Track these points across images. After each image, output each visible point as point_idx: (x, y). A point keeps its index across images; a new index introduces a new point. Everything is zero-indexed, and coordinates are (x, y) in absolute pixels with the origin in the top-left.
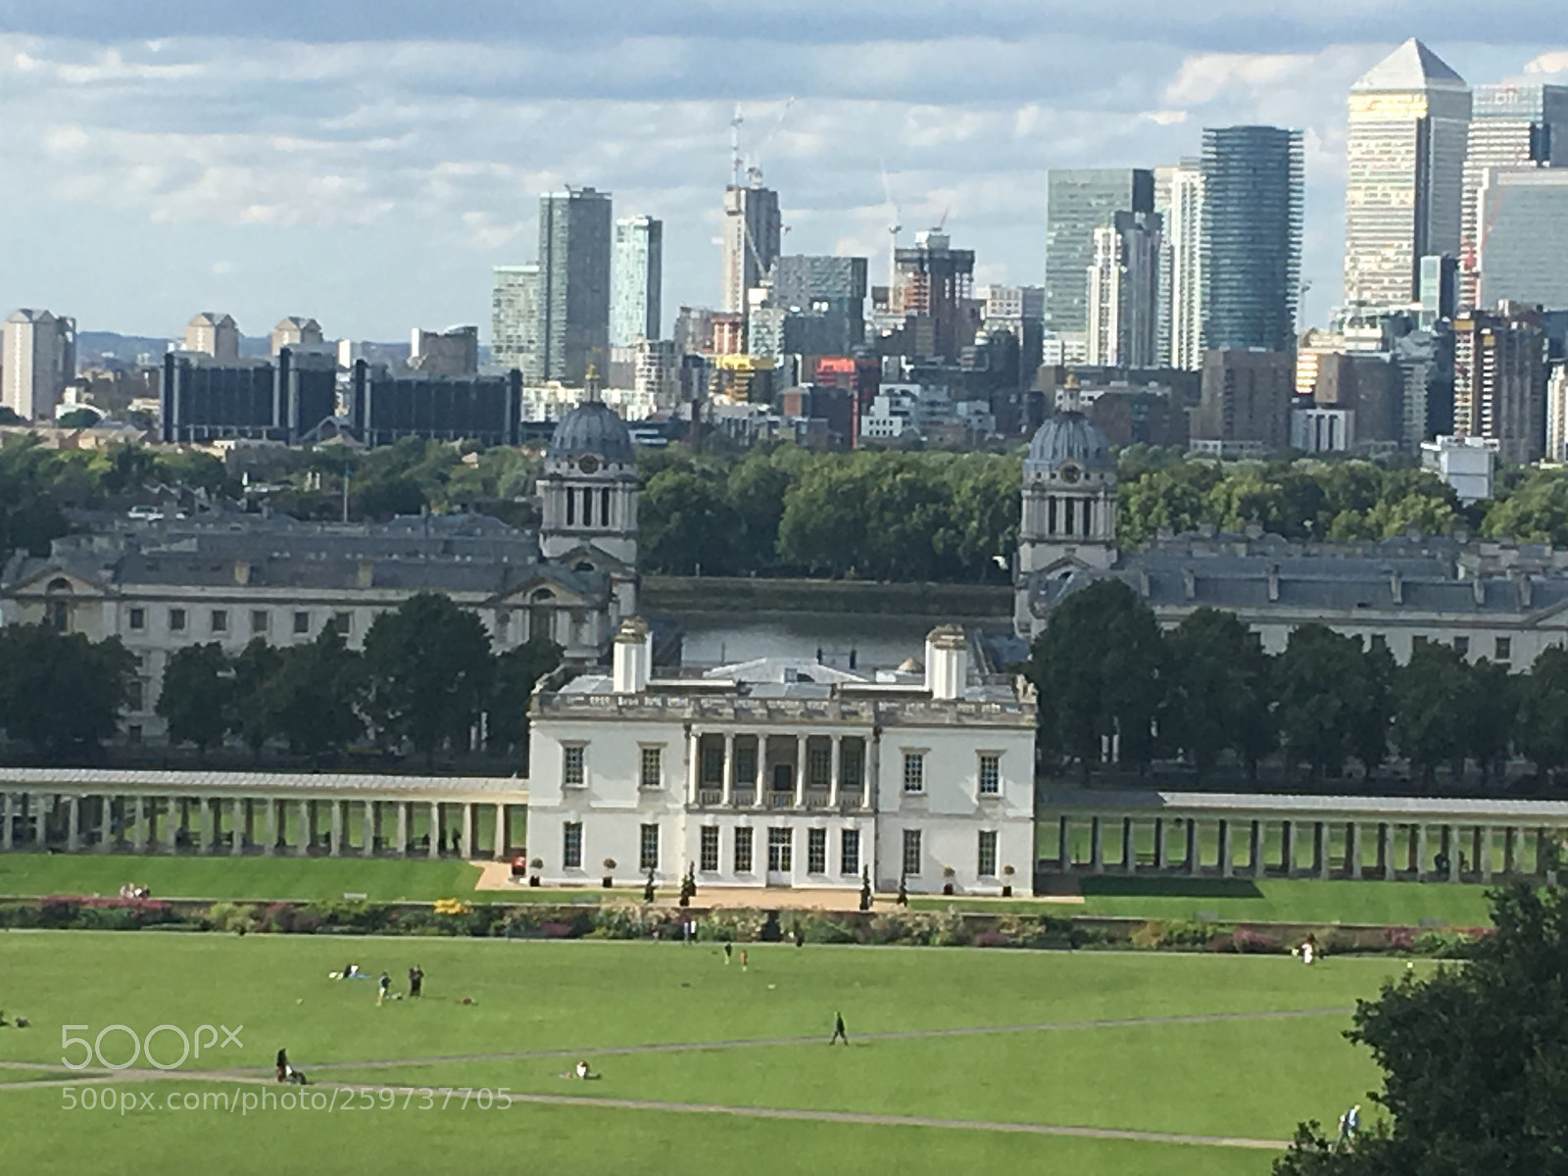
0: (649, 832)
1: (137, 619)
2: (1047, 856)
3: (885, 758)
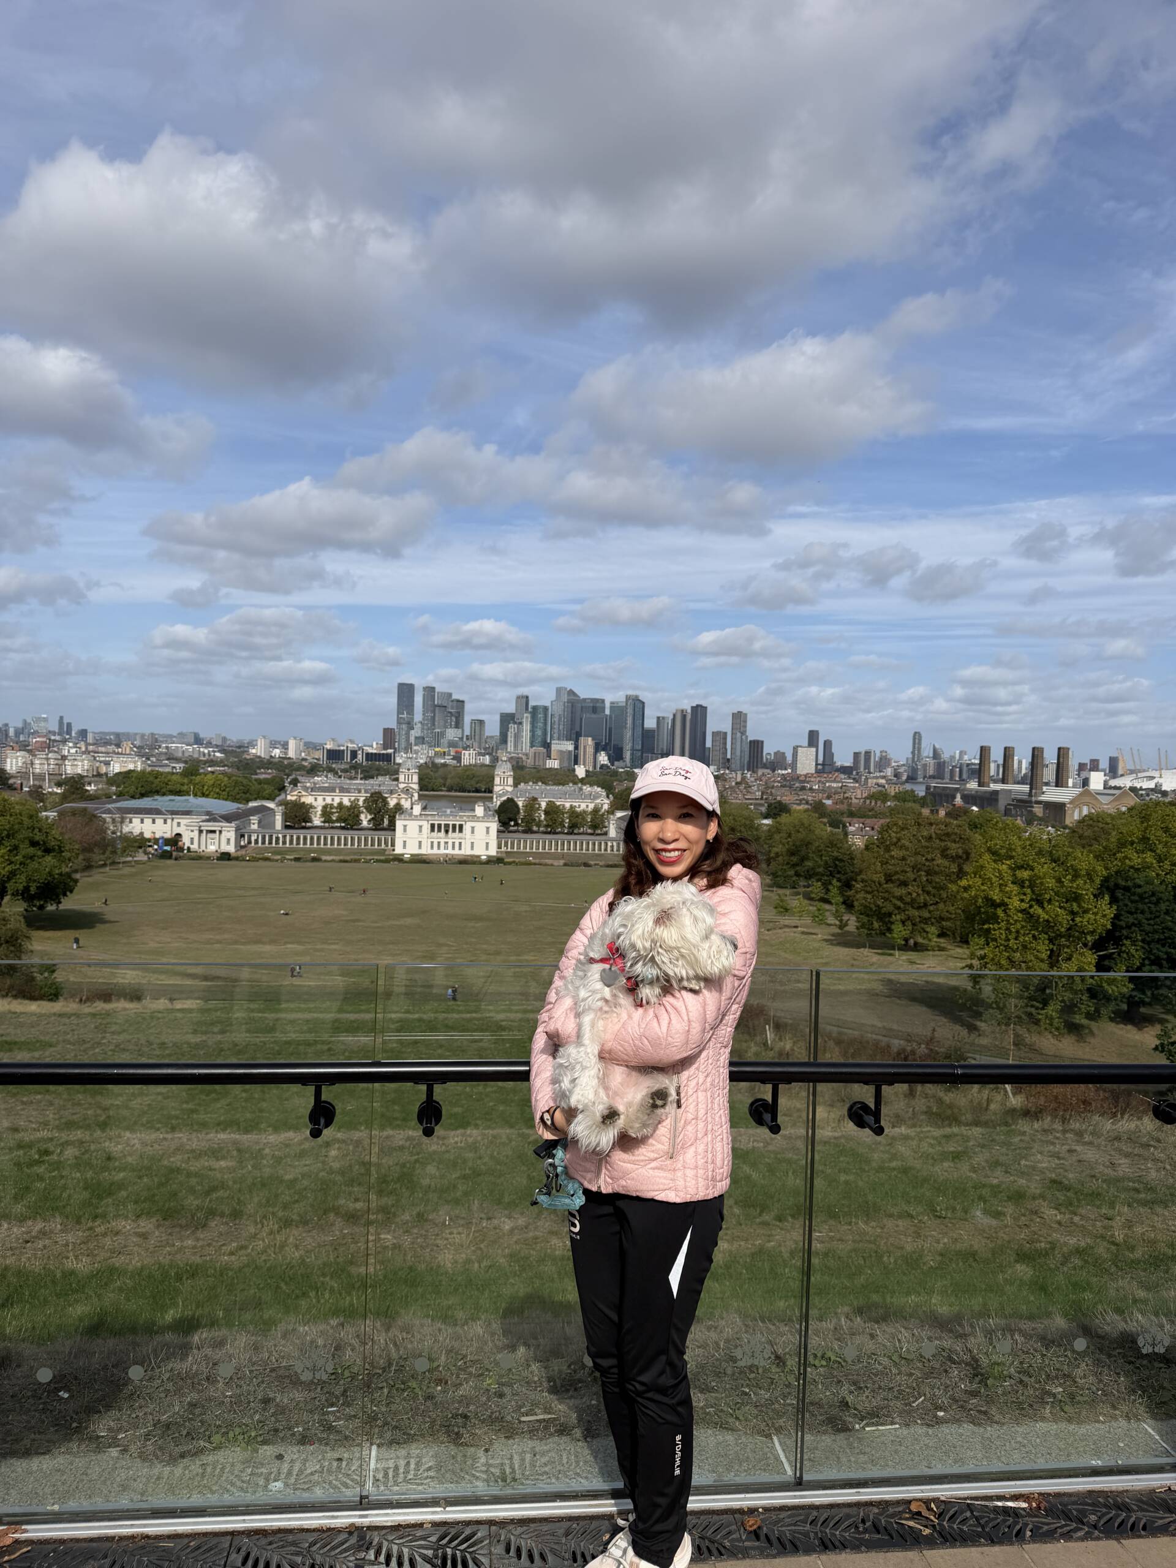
0: (420, 842)
1: (314, 799)
2: (499, 847)
3: (467, 827)
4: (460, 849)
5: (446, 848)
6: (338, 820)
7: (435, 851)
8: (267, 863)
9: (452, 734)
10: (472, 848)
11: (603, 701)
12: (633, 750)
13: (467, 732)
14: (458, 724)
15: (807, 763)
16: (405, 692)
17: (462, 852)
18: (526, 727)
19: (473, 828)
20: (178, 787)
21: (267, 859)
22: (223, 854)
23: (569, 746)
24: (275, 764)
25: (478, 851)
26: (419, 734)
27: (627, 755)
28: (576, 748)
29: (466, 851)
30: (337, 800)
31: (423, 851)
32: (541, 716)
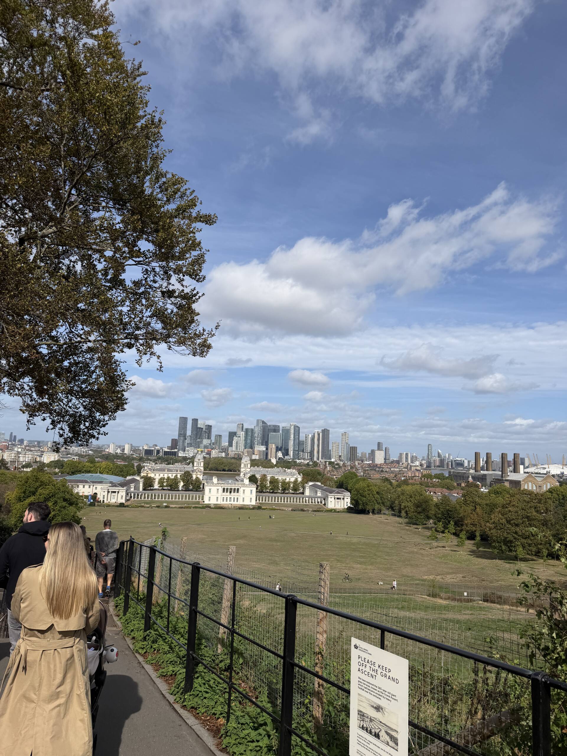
0: (217, 498)
1: (155, 475)
2: (256, 501)
3: (241, 490)
4: (237, 501)
5: (230, 501)
6: (166, 486)
7: (225, 502)
8: (143, 509)
9: (206, 442)
10: (243, 500)
11: (279, 426)
12: (294, 450)
13: (213, 441)
14: (209, 438)
15: (380, 458)
16: (183, 421)
17: (238, 503)
18: (242, 438)
19: (244, 490)
20: (89, 469)
21: (142, 507)
22: (121, 503)
23: (263, 448)
24: (120, 457)
25: (247, 502)
26: (189, 442)
27: (291, 453)
28: (267, 449)
29: (240, 503)
30: (166, 476)
31: (219, 502)
32: (250, 433)
